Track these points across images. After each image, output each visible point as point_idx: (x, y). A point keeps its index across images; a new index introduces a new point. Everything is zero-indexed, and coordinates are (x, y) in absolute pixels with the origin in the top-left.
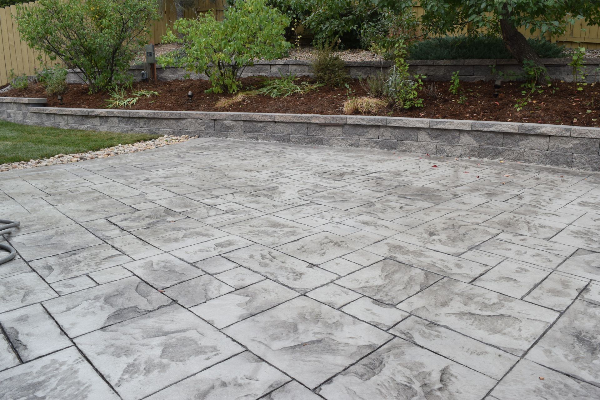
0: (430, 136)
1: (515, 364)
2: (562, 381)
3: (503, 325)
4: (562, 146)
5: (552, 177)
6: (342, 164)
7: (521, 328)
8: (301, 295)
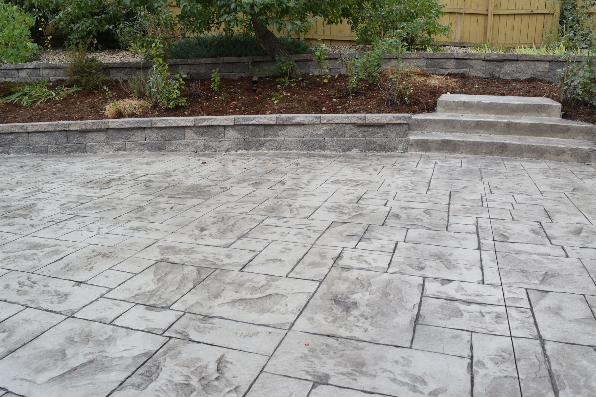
0: (196, 133)
1: (284, 337)
2: (324, 342)
3: (272, 304)
4: (315, 132)
5: (309, 161)
6: (109, 171)
7: (287, 303)
8: (69, 317)
